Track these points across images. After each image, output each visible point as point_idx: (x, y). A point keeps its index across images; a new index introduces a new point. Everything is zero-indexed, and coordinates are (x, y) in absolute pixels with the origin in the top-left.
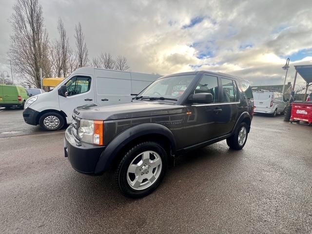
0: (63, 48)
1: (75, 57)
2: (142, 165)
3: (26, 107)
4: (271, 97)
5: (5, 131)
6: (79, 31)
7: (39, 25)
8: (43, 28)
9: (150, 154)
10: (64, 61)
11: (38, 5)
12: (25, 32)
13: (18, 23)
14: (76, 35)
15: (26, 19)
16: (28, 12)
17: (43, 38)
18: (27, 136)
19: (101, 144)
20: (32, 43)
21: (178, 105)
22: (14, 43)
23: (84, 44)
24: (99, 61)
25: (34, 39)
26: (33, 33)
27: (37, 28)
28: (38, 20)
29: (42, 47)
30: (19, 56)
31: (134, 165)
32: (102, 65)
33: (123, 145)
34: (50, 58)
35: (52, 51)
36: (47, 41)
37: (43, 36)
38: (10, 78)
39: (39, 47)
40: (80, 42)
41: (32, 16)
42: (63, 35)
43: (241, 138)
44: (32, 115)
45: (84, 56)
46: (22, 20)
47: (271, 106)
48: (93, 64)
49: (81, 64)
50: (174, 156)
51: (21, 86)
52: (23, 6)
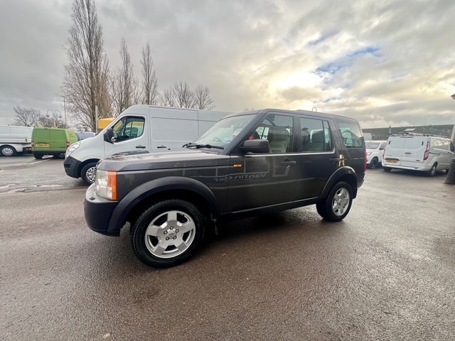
0: (126, 78)
1: (141, 90)
2: (166, 228)
3: (67, 156)
4: (425, 143)
5: (45, 184)
6: (147, 54)
7: (98, 50)
8: (103, 54)
9: (178, 214)
10: (127, 95)
11: (97, 24)
12: (81, 60)
13: (74, 50)
14: (143, 61)
15: (83, 44)
16: (85, 34)
17: (102, 66)
18: (66, 191)
19: (115, 199)
20: (89, 74)
21: (223, 154)
22: (68, 75)
23: (152, 72)
24: (172, 94)
25: (91, 68)
26: (91, 61)
27: (96, 54)
28: (97, 44)
29: (100, 78)
30: (73, 91)
31: (154, 227)
32: (176, 99)
33: (138, 201)
34: (110, 92)
35: (113, 83)
36: (107, 71)
37: (102, 64)
38: (63, 119)
39: (98, 78)
40: (147, 68)
41: (90, 40)
42: (127, 61)
43: (339, 204)
44: (73, 165)
45: (152, 87)
46: (79, 44)
47: (425, 159)
48: (164, 98)
49: (148, 98)
50: (215, 220)
51: (75, 129)
52: (80, 27)
